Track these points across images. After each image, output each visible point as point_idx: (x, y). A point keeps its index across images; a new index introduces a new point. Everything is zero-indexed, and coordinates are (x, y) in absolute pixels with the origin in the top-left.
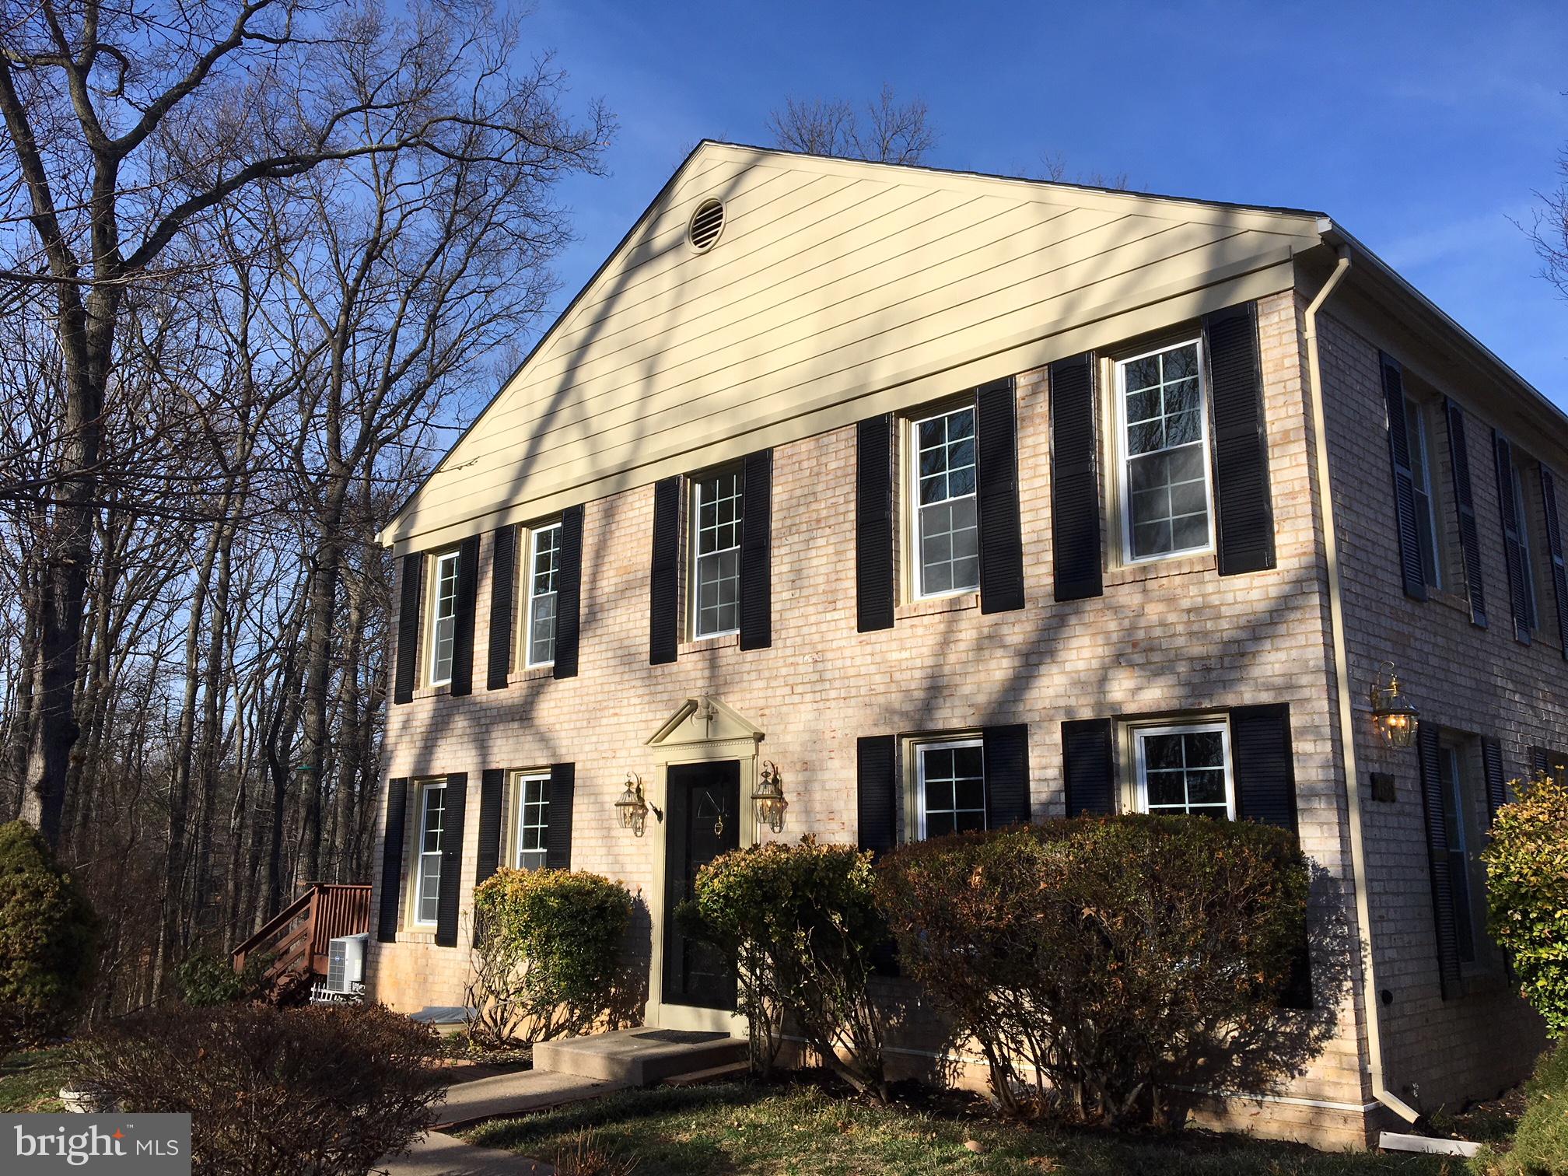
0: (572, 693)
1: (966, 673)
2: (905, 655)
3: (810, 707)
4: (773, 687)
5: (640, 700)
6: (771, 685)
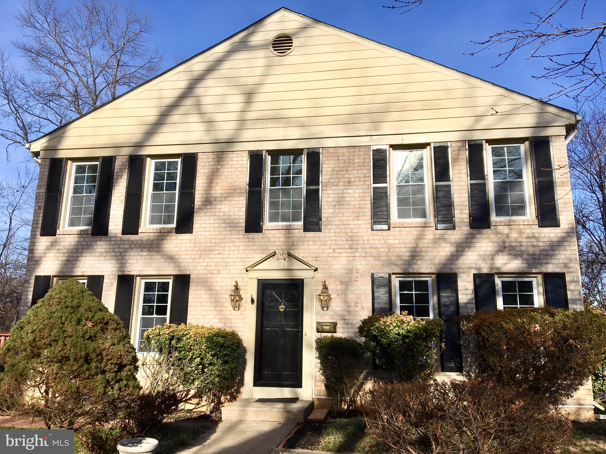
0: (189, 241)
1: (427, 252)
2: (396, 242)
3: (344, 259)
4: (323, 249)
5: (237, 248)
6: (322, 248)
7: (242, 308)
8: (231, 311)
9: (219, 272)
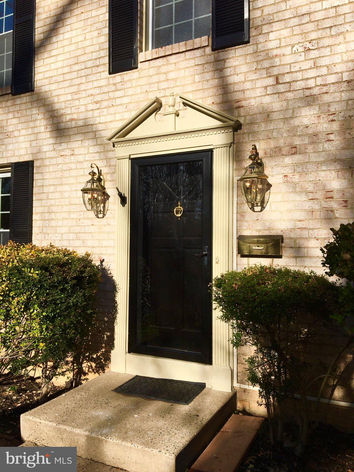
0: (29, 105)
4: (252, 80)
5: (98, 106)
6: (250, 78)
7: (108, 214)
8: (91, 219)
9: (72, 152)
